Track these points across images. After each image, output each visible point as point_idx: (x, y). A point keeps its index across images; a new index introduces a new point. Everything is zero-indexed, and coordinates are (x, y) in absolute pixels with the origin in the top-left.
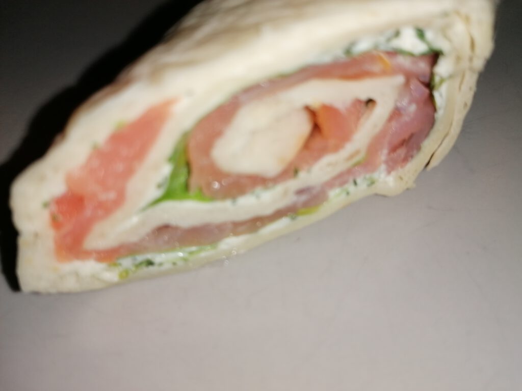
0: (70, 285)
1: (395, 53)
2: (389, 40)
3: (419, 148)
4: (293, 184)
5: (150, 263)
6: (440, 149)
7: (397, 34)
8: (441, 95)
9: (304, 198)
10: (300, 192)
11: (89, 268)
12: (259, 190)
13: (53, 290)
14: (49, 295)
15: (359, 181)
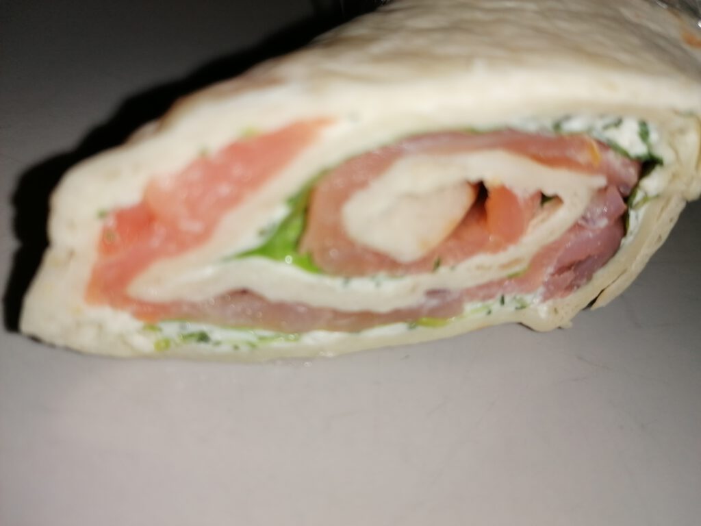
0: (86, 340)
1: (607, 146)
2: (606, 127)
3: (590, 278)
4: (427, 280)
5: (203, 338)
6: (613, 287)
7: (618, 123)
8: (637, 217)
9: (434, 302)
10: (432, 293)
11: (120, 322)
12: (382, 275)
13: (59, 342)
14: (52, 346)
15: (507, 299)
